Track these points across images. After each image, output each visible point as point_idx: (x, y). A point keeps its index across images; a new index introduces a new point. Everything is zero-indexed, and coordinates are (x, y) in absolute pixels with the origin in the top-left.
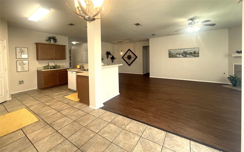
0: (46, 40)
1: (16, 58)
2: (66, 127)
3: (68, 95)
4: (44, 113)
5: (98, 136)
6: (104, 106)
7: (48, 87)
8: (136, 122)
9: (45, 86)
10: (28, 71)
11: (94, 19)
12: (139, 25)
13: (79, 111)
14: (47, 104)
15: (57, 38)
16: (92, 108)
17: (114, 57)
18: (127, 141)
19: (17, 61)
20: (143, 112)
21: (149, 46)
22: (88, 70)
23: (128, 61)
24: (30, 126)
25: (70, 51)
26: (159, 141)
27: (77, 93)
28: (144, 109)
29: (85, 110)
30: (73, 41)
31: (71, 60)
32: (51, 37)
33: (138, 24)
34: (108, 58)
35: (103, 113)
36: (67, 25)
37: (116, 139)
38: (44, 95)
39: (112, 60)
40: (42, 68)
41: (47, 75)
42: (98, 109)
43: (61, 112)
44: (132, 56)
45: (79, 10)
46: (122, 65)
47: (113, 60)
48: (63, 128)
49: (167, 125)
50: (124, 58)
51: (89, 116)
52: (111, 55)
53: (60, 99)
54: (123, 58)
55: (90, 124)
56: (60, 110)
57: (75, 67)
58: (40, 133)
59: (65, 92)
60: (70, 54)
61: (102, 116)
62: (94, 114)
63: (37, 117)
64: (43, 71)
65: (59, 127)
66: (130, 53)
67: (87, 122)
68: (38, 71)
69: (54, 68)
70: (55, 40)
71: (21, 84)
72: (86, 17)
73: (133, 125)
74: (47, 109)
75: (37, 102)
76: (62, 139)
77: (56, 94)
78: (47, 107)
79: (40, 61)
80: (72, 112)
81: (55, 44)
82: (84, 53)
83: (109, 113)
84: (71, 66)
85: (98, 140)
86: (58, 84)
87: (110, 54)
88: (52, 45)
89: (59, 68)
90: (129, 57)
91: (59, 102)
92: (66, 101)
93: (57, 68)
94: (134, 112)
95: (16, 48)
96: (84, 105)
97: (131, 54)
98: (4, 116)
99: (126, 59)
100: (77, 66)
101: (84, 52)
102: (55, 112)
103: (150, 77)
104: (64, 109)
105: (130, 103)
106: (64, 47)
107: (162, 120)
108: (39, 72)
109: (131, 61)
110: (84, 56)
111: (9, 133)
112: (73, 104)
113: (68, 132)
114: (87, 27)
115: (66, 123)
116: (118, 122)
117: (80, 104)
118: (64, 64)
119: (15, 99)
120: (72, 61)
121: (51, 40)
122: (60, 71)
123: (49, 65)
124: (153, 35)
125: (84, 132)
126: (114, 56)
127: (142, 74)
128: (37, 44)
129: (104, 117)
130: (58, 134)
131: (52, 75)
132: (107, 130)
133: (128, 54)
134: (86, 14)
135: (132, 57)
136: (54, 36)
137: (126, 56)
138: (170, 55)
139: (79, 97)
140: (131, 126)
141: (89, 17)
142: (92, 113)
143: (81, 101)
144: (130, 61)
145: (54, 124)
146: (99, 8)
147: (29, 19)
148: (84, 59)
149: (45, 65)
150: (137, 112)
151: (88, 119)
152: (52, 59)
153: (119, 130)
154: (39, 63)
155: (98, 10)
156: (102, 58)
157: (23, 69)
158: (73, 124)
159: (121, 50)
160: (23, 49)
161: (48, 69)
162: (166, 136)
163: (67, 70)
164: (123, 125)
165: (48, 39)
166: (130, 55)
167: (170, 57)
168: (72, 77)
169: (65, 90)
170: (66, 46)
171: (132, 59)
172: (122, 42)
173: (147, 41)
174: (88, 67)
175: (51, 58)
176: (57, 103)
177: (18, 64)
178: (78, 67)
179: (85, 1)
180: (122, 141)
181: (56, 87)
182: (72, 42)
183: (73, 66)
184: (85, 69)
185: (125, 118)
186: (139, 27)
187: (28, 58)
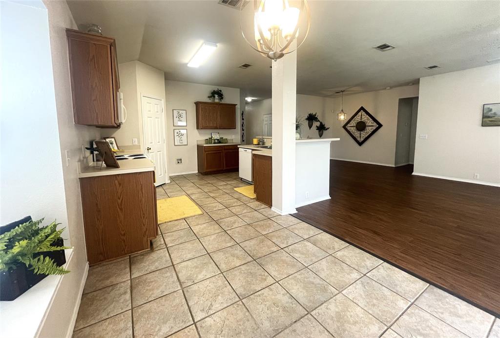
0: (209, 97)
1: (174, 126)
2: (237, 230)
3: (238, 187)
4: (208, 205)
5: (284, 253)
6: (297, 212)
7: (210, 172)
8: (358, 250)
9: (208, 170)
10: (187, 145)
11: (281, 56)
12: (388, 47)
13: (256, 212)
14: (212, 195)
15: (224, 92)
16: (276, 211)
17: (325, 126)
18: (334, 274)
19: (174, 130)
20: (378, 239)
21: (418, 97)
22: (271, 148)
23: (357, 134)
24: (194, 217)
25: (242, 114)
26: (405, 293)
27: (253, 186)
28: (381, 232)
29: (264, 213)
30: (246, 97)
31: (243, 130)
32: (214, 91)
33: (384, 45)
34: (310, 126)
35: (294, 223)
36: (240, 67)
37: (314, 265)
38: (206, 182)
39: (319, 131)
40: (204, 142)
41: (210, 152)
42: (286, 215)
43: (230, 209)
44: (370, 122)
45: (261, 44)
46: (339, 139)
47: (321, 131)
48: (232, 230)
49: (436, 273)
50: (349, 128)
51: (271, 222)
52: (319, 121)
53: (228, 192)
54: (344, 127)
55: (273, 233)
56: (229, 205)
57: (250, 142)
58: (205, 228)
59: (234, 182)
60: (243, 119)
61: (293, 227)
62: (279, 222)
63: (200, 209)
64: (205, 145)
65: (228, 227)
66: (363, 117)
67: (268, 229)
68: (198, 146)
69: (220, 142)
70: (221, 96)
71: (178, 163)
72: (271, 53)
73: (351, 254)
74: (211, 201)
75: (199, 190)
76: (232, 243)
77: (222, 184)
78: (211, 199)
79: (202, 130)
80: (245, 211)
81: (221, 102)
82: (265, 118)
83: (307, 225)
84: (243, 141)
85: (284, 258)
86: (225, 168)
87: (316, 118)
88: (217, 104)
89: (225, 143)
90: (361, 126)
91: (227, 195)
92: (236, 196)
93: (223, 143)
94: (358, 233)
95: (173, 110)
96: (264, 206)
97: (365, 118)
98: (165, 200)
99: (353, 130)
100: (254, 139)
101: (266, 116)
102: (221, 207)
103: (413, 174)
104: (234, 205)
105: (351, 218)
106: (233, 107)
107: (425, 263)
108: (199, 148)
109: (364, 135)
110: (265, 123)
111: (173, 219)
112: (246, 201)
113: (239, 236)
114: (271, 67)
115: (237, 224)
116: (322, 242)
117: (258, 203)
118: (233, 137)
119: (173, 183)
120: (245, 132)
121: (214, 97)
122: (228, 147)
123: (212, 137)
124: (431, 68)
125: (262, 241)
126: (323, 124)
127: (394, 166)
128: (197, 104)
129: (295, 228)
130: (226, 234)
131: (217, 153)
132: (300, 249)
133: (358, 119)
134: (270, 49)
135: (367, 125)
136: (220, 88)
137: (353, 123)
138: (485, 120)
139: (255, 192)
140: (345, 253)
141: (274, 53)
142: (276, 219)
143: (258, 199)
144: (362, 135)
145: (221, 222)
146: (290, 35)
147: (188, 65)
148: (265, 129)
149: (207, 137)
150: (364, 235)
151: (269, 226)
152: (216, 128)
153: (322, 254)
154: (200, 133)
155: (289, 38)
156: (297, 123)
157: (181, 142)
158: (246, 228)
159: (342, 110)
160: (181, 112)
161: (211, 143)
162: (428, 290)
163: (238, 146)
164: (330, 249)
165: (211, 95)
166: (362, 120)
167: (484, 124)
168: (245, 157)
169: (235, 179)
170: (236, 105)
171: (369, 130)
172: (344, 93)
173: (413, 84)
174: (271, 142)
175: (215, 125)
176: (225, 196)
177: (176, 134)
178: (255, 141)
179: (270, 30)
180: (325, 270)
181: (222, 173)
182: (246, 99)
183: (247, 140)
184: (266, 145)
185: (337, 239)
186: (387, 52)
187: (186, 126)
